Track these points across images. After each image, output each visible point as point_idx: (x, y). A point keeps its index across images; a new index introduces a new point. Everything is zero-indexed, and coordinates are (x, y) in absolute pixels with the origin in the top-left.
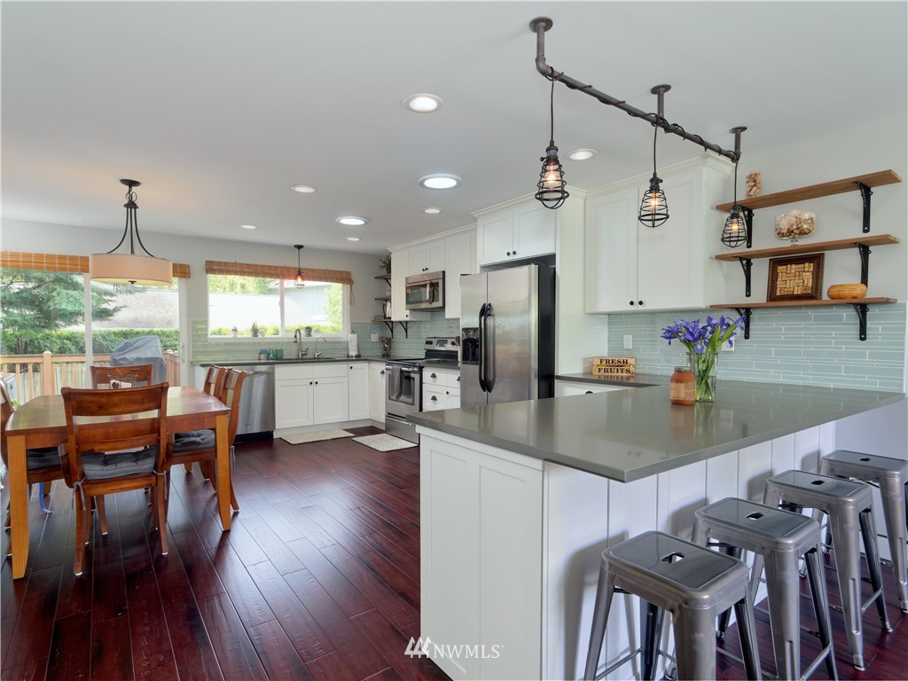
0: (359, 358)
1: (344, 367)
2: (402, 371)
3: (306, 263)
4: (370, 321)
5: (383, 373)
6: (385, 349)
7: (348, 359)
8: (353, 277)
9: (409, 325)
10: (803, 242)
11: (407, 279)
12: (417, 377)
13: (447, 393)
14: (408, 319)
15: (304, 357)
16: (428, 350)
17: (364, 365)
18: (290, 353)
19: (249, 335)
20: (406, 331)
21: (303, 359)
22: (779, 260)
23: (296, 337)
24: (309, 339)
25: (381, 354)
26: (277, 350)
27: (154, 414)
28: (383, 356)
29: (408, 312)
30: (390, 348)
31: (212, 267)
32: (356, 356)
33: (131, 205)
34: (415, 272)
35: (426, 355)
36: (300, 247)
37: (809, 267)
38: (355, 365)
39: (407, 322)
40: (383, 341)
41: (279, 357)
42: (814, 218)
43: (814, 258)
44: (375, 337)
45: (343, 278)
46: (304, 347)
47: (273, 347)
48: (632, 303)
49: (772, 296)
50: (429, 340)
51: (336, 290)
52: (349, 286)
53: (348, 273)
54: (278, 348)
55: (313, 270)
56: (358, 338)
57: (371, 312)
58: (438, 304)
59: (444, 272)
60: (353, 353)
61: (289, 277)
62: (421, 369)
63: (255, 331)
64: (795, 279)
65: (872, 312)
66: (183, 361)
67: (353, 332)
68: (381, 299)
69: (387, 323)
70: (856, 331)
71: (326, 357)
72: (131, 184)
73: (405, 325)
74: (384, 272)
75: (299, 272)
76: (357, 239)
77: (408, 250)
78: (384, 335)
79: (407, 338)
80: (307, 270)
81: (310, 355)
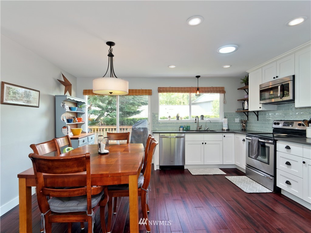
0: (228, 131)
1: (220, 136)
2: (259, 141)
3: (202, 84)
4: (235, 112)
5: (244, 140)
6: (243, 126)
7: (222, 132)
8: (225, 90)
9: (259, 113)
11: (260, 85)
12: (272, 147)
13: (304, 162)
14: (261, 109)
15: (200, 129)
16: (274, 128)
17: (232, 135)
18: (194, 127)
19: (176, 119)
20: (258, 116)
21: (199, 131)
23: (196, 120)
24: (202, 121)
25: (241, 129)
26: (187, 126)
28: (242, 130)
29: (261, 106)
30: (246, 126)
31: (161, 90)
32: (227, 130)
33: (111, 55)
34: (268, 80)
36: (198, 77)
38: (226, 135)
39: (258, 112)
40: (242, 122)
41: (188, 129)
44: (237, 120)
45: (221, 90)
46: (200, 125)
47: (186, 125)
50: (276, 122)
51: (216, 97)
52: (223, 94)
53: (223, 88)
54: (188, 125)
55: (205, 88)
56: (228, 120)
57: (235, 106)
59: (294, 76)
60: (225, 128)
61: (193, 92)
62: (275, 141)
63: (178, 117)
66: (149, 130)
67: (225, 117)
68: (242, 100)
69: (246, 113)
71: (211, 129)
72: (110, 44)
73: (257, 113)
74: (244, 85)
75: (198, 89)
76: (229, 66)
77: (261, 68)
78: (243, 119)
79: (258, 120)
80: (202, 88)
81: (203, 129)
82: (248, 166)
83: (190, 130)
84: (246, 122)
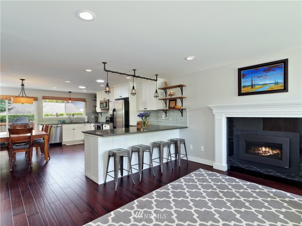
0: (88, 122)
1: (83, 125)
2: (98, 126)
3: (72, 96)
4: (91, 112)
5: (94, 126)
6: (96, 120)
7: (85, 123)
8: (86, 100)
10: (173, 97)
11: (100, 101)
12: (101, 127)
14: (101, 112)
16: (106, 120)
17: (89, 124)
18: (68, 121)
19: (56, 116)
20: (101, 115)
21: (71, 123)
22: (171, 100)
23: (69, 116)
24: (73, 117)
26: (63, 121)
27: (29, 134)
28: (95, 122)
29: (101, 110)
30: (97, 119)
31: (44, 98)
32: (87, 122)
33: (23, 85)
34: (102, 99)
35: (106, 121)
36: (70, 92)
37: (174, 102)
39: (102, 112)
40: (95, 118)
42: (174, 92)
43: (175, 100)
44: (93, 117)
45: (84, 100)
46: (72, 119)
48: (145, 109)
49: (169, 108)
50: (106, 117)
51: (82, 104)
52: (85, 102)
56: (88, 117)
58: (108, 108)
59: (109, 100)
60: (86, 121)
61: (67, 100)
62: (102, 125)
64: (172, 104)
65: (183, 111)
66: (36, 124)
67: (86, 115)
68: (95, 106)
69: (97, 113)
70: (181, 115)
71: (78, 122)
72: (23, 80)
73: (101, 113)
74: (95, 99)
75: (70, 99)
76: (86, 91)
77: (100, 93)
79: (101, 117)
80: (73, 98)
81: (73, 122)
83: (65, 122)
84: (97, 118)
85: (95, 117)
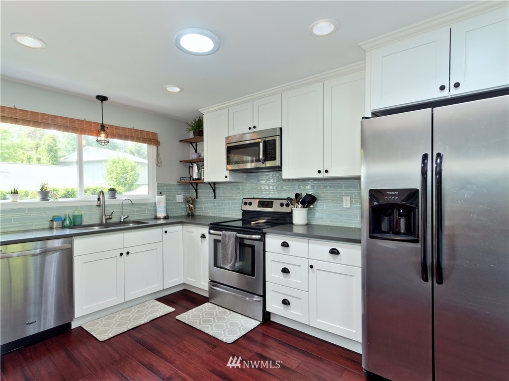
0: (168, 220)
1: (158, 231)
5: (203, 236)
6: (191, 208)
8: (160, 139)
9: (217, 186)
11: (227, 138)
12: (259, 245)
13: (311, 267)
14: (227, 180)
15: (108, 221)
16: (246, 211)
17: (178, 228)
18: (91, 217)
19: (38, 199)
20: (215, 192)
21: (108, 226)
23: (99, 200)
24: (113, 202)
25: (186, 214)
26: (74, 216)
28: (188, 215)
29: (227, 173)
30: (195, 208)
32: (166, 218)
34: (241, 130)
36: (103, 99)
38: (169, 229)
39: (215, 183)
41: (77, 223)
44: (180, 198)
46: (108, 211)
47: (70, 213)
50: (248, 201)
52: (155, 147)
53: (155, 134)
54: (76, 213)
55: (117, 128)
56: (166, 199)
57: (175, 173)
59: (281, 129)
60: (161, 214)
61: (90, 132)
62: (264, 235)
63: (45, 194)
67: (161, 193)
68: (187, 162)
69: (196, 184)
71: (132, 219)
73: (214, 186)
74: (191, 135)
75: (103, 127)
76: (178, 90)
77: (227, 109)
78: (188, 195)
79: (215, 198)
80: (112, 127)
81: (115, 220)
82: (213, 282)
83: (83, 224)
84: (193, 201)
85: (187, 201)
